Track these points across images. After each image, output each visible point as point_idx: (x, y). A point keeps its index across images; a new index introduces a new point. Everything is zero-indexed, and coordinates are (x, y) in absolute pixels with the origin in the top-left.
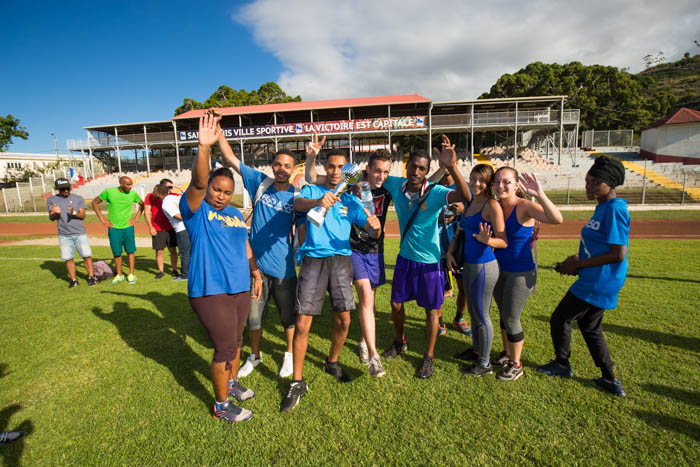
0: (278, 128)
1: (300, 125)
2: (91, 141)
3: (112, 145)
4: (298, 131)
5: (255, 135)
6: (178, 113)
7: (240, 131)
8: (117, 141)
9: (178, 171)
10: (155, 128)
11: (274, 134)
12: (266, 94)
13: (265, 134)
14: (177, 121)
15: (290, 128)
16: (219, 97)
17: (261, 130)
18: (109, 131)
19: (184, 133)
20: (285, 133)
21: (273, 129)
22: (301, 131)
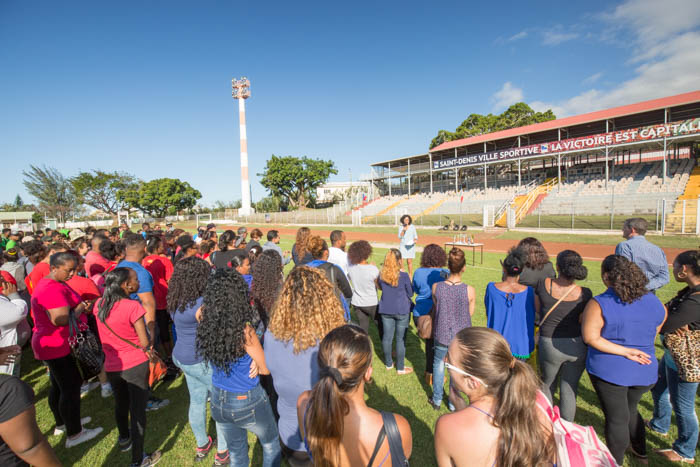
0: (522, 150)
1: (546, 145)
2: (374, 174)
3: (385, 175)
4: (543, 151)
5: (499, 159)
6: (434, 146)
7: (484, 157)
8: (389, 172)
9: (430, 194)
10: (415, 161)
11: (517, 156)
12: (513, 115)
13: (508, 157)
14: (432, 153)
15: (535, 149)
16: (468, 125)
17: (504, 154)
18: (385, 165)
19: (437, 163)
20: (529, 154)
21: (516, 152)
22: (546, 151)
